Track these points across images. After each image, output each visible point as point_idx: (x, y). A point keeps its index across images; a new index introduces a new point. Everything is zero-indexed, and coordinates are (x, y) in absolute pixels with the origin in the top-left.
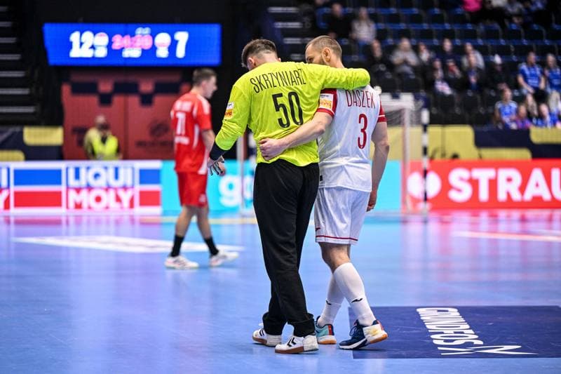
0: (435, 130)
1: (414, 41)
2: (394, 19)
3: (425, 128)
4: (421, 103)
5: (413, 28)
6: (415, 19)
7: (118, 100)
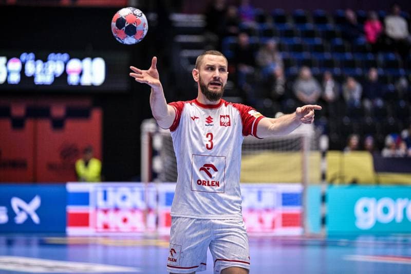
0: (333, 157)
1: (317, 70)
2: (297, 49)
3: (324, 154)
4: (320, 130)
5: (315, 57)
6: (318, 49)
7: (29, 124)
